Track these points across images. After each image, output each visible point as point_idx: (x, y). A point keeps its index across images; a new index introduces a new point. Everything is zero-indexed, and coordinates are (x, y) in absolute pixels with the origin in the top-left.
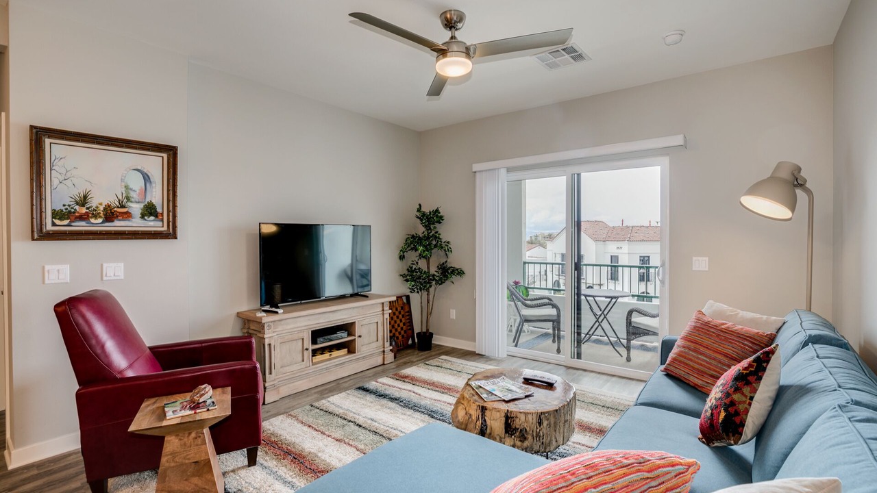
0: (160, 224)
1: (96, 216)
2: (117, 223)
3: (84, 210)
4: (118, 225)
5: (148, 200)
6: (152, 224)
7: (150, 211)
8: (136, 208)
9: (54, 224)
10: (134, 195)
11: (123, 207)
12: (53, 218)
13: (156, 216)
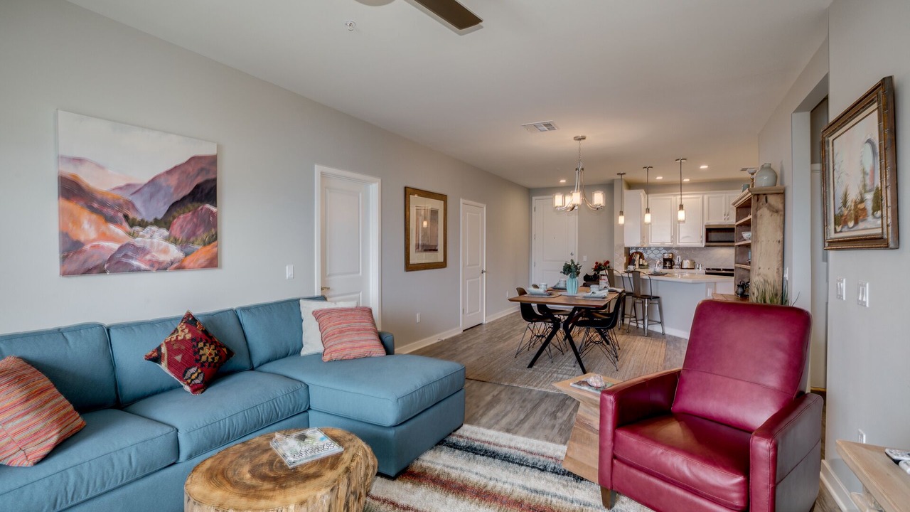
1: (851, 218)
2: (861, 225)
3: (846, 212)
4: (862, 228)
5: (876, 185)
8: (868, 203)
9: (836, 232)
10: (868, 181)
11: (862, 201)
12: (835, 223)
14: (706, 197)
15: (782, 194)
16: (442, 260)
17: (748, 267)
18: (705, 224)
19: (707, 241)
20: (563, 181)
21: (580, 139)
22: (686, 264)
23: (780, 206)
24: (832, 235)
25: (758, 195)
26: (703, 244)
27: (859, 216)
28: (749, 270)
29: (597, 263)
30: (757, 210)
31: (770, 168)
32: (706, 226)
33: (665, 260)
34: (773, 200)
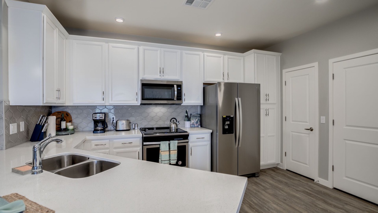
14: (141, 48)
18: (141, 78)
19: (143, 98)
22: (122, 125)
26: (138, 102)
32: (141, 80)
33: (96, 122)
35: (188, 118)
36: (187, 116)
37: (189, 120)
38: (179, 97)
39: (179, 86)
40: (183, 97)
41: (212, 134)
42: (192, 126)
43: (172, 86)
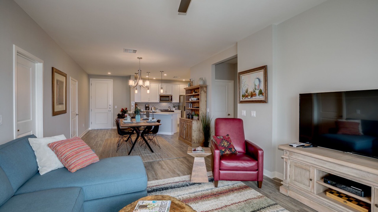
0: (263, 97)
1: (249, 96)
2: (253, 98)
3: (247, 94)
4: (254, 98)
5: (260, 89)
6: (261, 98)
7: (261, 93)
8: (257, 92)
9: (242, 99)
10: (257, 87)
11: (254, 92)
12: (242, 97)
13: (262, 94)
14: (160, 85)
15: (206, 87)
16: (65, 109)
17: (198, 109)
19: (160, 100)
20: (109, 73)
21: (140, 59)
23: (206, 91)
24: (241, 100)
25: (201, 87)
27: (252, 95)
28: (199, 110)
29: (122, 109)
30: (201, 91)
31: (202, 79)
32: (159, 95)
33: (146, 107)
34: (204, 89)
35: (174, 107)
36: (174, 106)
37: (175, 107)
38: (171, 100)
39: (171, 96)
40: (173, 100)
41: (181, 111)
42: (176, 109)
43: (169, 96)
